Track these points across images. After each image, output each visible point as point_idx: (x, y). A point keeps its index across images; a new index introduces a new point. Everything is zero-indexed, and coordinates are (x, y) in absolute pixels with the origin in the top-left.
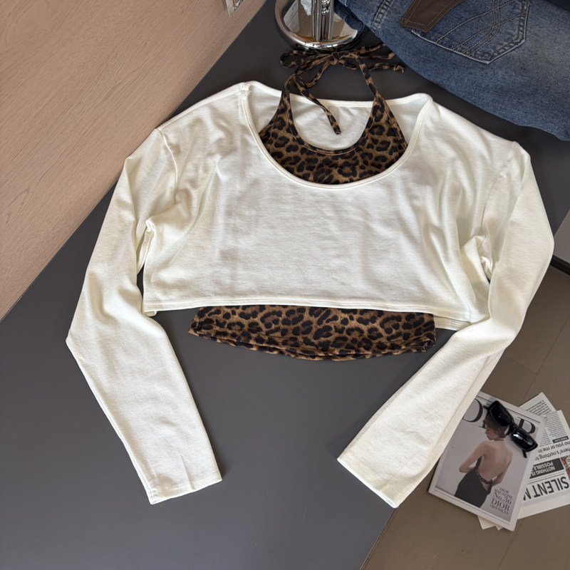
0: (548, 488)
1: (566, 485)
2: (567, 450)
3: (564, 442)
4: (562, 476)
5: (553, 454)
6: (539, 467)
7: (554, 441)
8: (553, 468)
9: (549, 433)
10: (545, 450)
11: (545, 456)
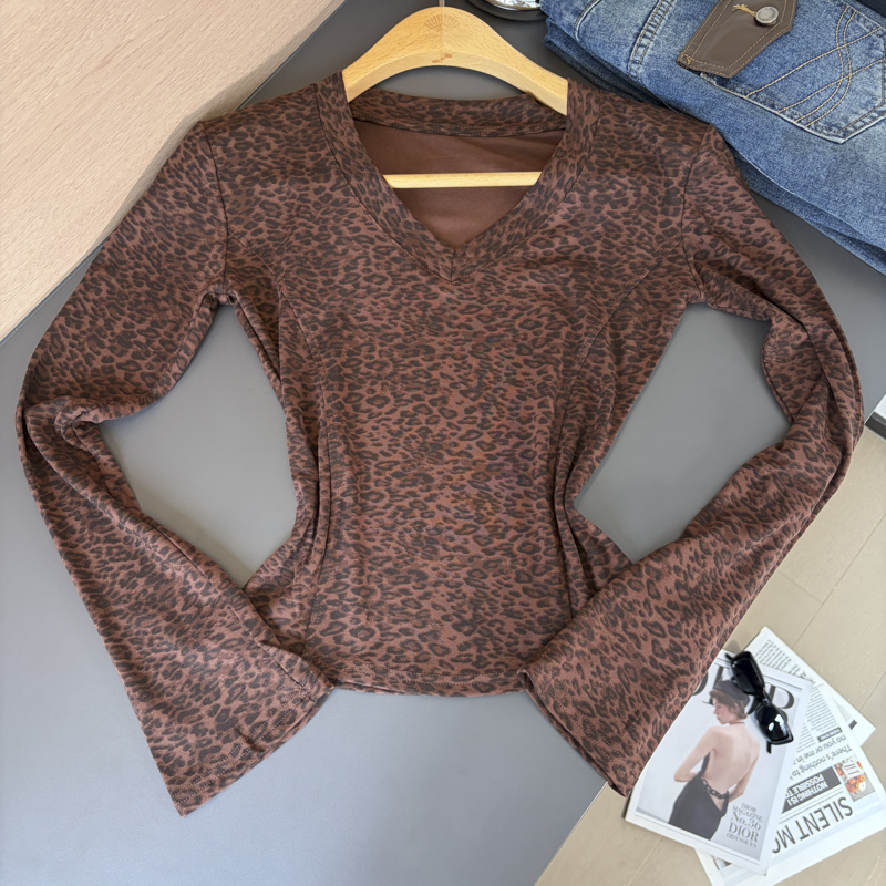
0: (821, 820)
1: (848, 811)
2: (841, 751)
3: (835, 738)
4: (840, 796)
5: (822, 760)
6: (802, 787)
7: (820, 739)
8: (824, 785)
9: (809, 726)
10: (807, 756)
11: (809, 767)
